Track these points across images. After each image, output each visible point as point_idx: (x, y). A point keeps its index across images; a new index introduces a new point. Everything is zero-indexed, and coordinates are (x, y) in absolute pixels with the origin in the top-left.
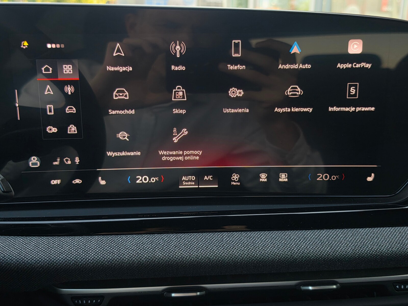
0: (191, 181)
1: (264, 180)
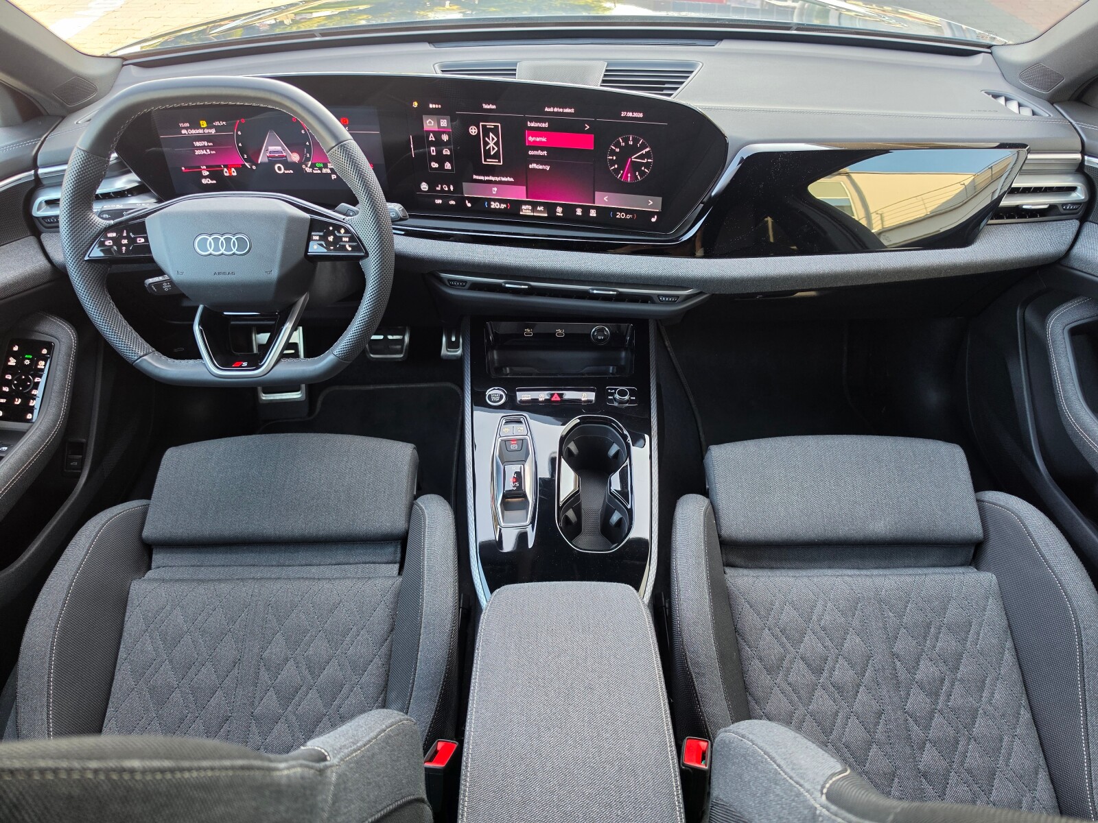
0: (528, 209)
1: (579, 214)
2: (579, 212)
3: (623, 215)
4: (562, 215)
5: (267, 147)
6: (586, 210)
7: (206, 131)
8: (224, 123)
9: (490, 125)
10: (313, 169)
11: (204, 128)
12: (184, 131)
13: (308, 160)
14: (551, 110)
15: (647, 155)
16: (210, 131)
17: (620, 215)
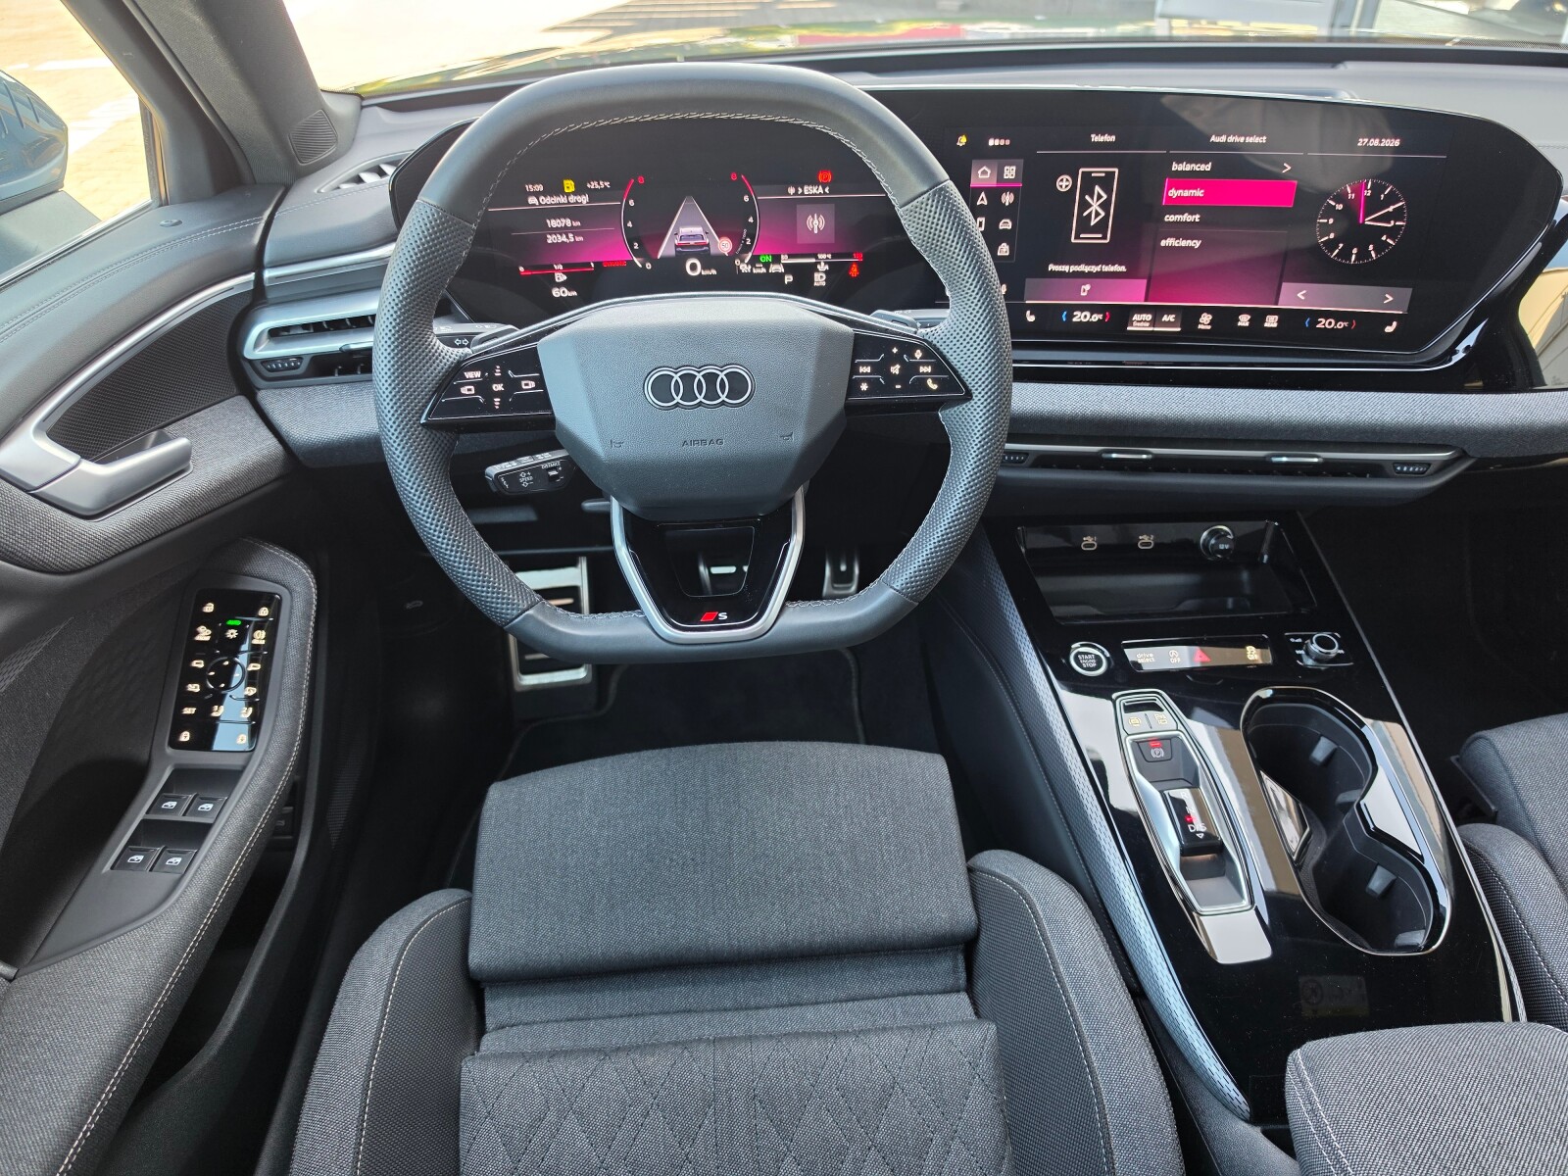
0: (1145, 321)
1: (1244, 324)
2: (1244, 321)
3: (1330, 323)
4: (1209, 327)
5: (677, 228)
6: (1258, 316)
7: (572, 199)
8: (607, 184)
9: (1098, 172)
10: (753, 266)
11: (568, 195)
12: (532, 200)
13: (747, 249)
15: (1397, 215)
16: (579, 199)
17: (1323, 323)
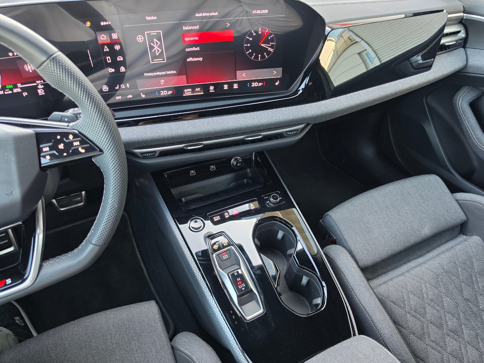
2: (226, 87)
3: (256, 84)
4: (214, 91)
6: (231, 85)
14: (200, 15)
17: (254, 85)
